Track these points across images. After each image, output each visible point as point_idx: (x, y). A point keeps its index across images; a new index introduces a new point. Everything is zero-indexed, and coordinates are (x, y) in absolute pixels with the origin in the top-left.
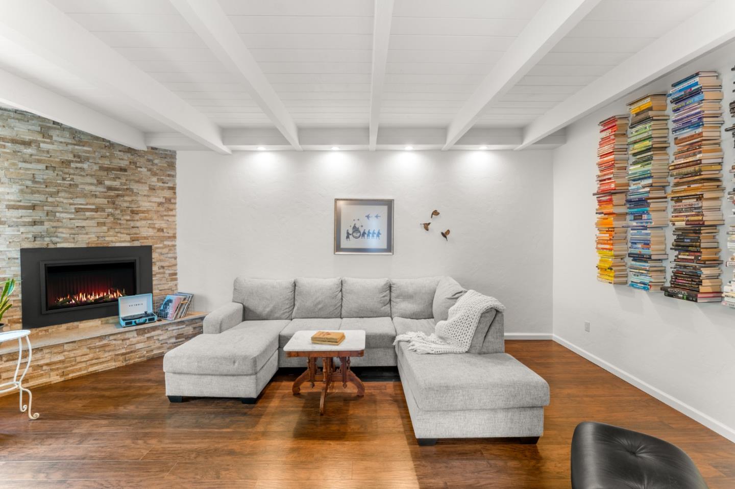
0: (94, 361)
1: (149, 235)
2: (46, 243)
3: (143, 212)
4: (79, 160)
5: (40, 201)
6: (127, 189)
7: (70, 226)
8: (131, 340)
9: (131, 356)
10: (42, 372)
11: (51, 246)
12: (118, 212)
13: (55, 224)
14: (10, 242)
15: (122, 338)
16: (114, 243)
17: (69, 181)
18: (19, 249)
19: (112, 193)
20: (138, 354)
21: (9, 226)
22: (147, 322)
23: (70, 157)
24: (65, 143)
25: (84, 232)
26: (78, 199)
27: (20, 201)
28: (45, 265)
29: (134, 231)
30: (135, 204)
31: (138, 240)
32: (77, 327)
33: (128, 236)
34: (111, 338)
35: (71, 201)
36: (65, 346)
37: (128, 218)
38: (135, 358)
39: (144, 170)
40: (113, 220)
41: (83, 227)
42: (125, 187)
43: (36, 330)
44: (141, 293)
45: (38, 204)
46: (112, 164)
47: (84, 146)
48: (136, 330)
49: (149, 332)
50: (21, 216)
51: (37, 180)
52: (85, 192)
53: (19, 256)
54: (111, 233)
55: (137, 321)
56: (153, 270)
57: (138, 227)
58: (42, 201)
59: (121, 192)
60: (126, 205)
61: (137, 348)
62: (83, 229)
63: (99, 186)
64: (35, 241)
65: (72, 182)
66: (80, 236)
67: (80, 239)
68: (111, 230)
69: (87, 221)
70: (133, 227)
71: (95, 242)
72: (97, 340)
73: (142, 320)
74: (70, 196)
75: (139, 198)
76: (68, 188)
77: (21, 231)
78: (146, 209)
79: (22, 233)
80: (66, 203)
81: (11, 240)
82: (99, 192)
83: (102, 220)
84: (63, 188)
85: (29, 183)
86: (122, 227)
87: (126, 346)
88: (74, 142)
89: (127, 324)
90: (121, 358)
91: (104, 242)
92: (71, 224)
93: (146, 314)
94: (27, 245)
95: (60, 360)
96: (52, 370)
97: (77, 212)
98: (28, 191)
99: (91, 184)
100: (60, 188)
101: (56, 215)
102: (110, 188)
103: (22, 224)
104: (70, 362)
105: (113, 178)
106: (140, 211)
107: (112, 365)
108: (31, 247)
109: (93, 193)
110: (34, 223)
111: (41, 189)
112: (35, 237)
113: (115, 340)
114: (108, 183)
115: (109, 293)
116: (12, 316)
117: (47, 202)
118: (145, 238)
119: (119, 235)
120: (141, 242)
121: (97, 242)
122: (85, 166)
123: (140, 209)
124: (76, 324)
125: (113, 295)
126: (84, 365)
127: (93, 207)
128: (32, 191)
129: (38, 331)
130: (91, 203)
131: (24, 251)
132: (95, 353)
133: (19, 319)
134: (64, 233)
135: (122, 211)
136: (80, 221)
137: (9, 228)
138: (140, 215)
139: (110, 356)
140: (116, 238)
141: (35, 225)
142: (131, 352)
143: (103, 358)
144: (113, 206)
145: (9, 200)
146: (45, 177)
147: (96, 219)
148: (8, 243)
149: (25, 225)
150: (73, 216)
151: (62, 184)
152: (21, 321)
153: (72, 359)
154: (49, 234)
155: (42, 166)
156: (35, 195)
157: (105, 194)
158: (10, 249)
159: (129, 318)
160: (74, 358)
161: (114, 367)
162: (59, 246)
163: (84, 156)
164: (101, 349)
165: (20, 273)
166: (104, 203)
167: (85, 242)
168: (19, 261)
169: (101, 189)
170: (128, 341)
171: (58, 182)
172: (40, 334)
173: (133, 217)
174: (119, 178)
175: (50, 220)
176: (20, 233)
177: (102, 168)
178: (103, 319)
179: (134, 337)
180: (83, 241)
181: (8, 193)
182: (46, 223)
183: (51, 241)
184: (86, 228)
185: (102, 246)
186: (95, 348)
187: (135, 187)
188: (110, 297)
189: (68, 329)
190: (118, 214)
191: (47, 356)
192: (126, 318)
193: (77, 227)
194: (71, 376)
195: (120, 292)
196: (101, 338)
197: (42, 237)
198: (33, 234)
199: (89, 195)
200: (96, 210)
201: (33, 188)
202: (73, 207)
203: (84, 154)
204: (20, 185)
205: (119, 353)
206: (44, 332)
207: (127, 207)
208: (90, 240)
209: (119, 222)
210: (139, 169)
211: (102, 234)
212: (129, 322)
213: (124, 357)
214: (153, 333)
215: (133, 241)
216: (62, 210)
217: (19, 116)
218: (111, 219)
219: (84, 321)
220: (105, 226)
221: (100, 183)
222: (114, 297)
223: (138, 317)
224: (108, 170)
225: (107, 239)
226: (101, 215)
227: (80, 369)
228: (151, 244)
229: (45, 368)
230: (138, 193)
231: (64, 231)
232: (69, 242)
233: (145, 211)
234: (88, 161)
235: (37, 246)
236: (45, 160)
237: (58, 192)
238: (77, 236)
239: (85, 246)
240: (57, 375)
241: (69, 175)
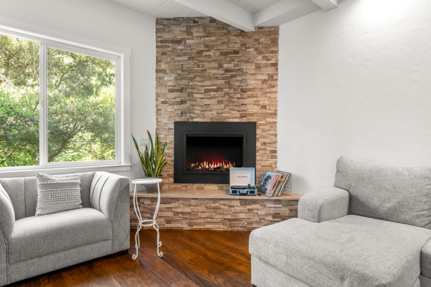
0: (209, 220)
1: (254, 112)
2: (187, 118)
3: (250, 90)
4: (207, 49)
5: (185, 85)
6: (239, 69)
7: (201, 104)
8: (236, 208)
9: (235, 224)
10: (178, 218)
11: (190, 120)
12: (232, 91)
13: (192, 103)
14: (169, 117)
15: (229, 204)
16: (228, 119)
17: (201, 67)
18: (173, 122)
19: (228, 75)
20: (241, 223)
21: (169, 105)
22: (249, 194)
23: (202, 48)
24: (200, 36)
25: (209, 109)
26: (206, 82)
27: (175, 86)
28: (186, 135)
29: (243, 108)
30: (244, 83)
31: (246, 117)
32: (203, 188)
33: (239, 113)
34: (222, 202)
35: (202, 84)
36: (192, 201)
37: (239, 96)
38: (238, 226)
39: (252, 50)
40: (228, 98)
41: (209, 105)
42: (237, 68)
43: (181, 185)
44: (246, 167)
45: (184, 87)
46: (229, 48)
47: (211, 37)
48: (240, 199)
49: (249, 204)
50: (175, 97)
51: (184, 69)
52: (211, 75)
53: (173, 128)
54: (227, 110)
55: (241, 191)
56: (257, 146)
57: (246, 104)
58: (186, 85)
59: (234, 73)
60: (237, 84)
61: (240, 217)
62: (209, 106)
63: (220, 69)
64: (182, 116)
65: (203, 68)
66: (207, 112)
67: (206, 115)
68: (227, 107)
69: (211, 100)
70: (242, 104)
71: (216, 118)
72: (212, 202)
73: (245, 191)
74: (202, 79)
75: (248, 77)
76: (200, 73)
77: (175, 109)
78: (252, 87)
79: (175, 110)
80: (199, 86)
81: (170, 116)
82: (220, 74)
83: (221, 99)
84: (198, 74)
85: (179, 72)
86: (234, 104)
87: (231, 213)
88: (205, 35)
89: (233, 192)
90: (228, 223)
91: (221, 118)
92: (202, 103)
93: (249, 187)
94: (178, 119)
95: (188, 212)
96: (184, 219)
97: (205, 92)
98: (179, 78)
99: (215, 68)
100: (196, 74)
101: (193, 95)
102: (227, 70)
103: (176, 103)
104: (194, 215)
105: (229, 60)
106: (248, 89)
107: (221, 228)
108: (179, 121)
109: (216, 76)
110: (182, 102)
111: (186, 76)
112: (182, 113)
113: (224, 205)
114: (225, 66)
115: (224, 164)
116: (169, 172)
117: (188, 85)
118: (251, 115)
119: (232, 112)
120: (248, 119)
121: (217, 118)
122: (211, 53)
123: (248, 87)
124: (203, 185)
125: (227, 166)
126: (202, 221)
127: (215, 88)
128: (181, 77)
129: (181, 186)
130: (214, 84)
131: (176, 123)
132: (210, 212)
133: (172, 174)
134: (197, 110)
135: (234, 90)
136: (207, 100)
137: (170, 106)
138: (248, 93)
139: (220, 218)
140: (230, 114)
141: (182, 104)
142: (235, 220)
143: (215, 219)
144: (228, 86)
145: (170, 86)
146: (188, 66)
147: (217, 98)
148: (168, 117)
149: (177, 104)
150: (203, 96)
151: (197, 71)
152: (173, 176)
153: (196, 213)
154: (190, 111)
155: (186, 58)
156: (183, 81)
157: (223, 75)
158: (169, 122)
159: (236, 187)
160: (197, 213)
161: (222, 230)
162: (195, 120)
163: (210, 45)
164: (215, 210)
165: (173, 140)
166: (223, 84)
167: (209, 117)
168: (173, 131)
169: (221, 72)
170: (233, 208)
171: (195, 69)
172: (183, 188)
173: (242, 95)
174: (233, 60)
175: (190, 100)
176: (174, 110)
177: (223, 54)
178: (220, 185)
179: (237, 206)
180: (209, 116)
181: (169, 81)
182: (188, 102)
183: (190, 116)
184: (211, 106)
185: (220, 121)
186: (210, 208)
187: (244, 66)
188: (224, 167)
189: (198, 188)
190: (232, 93)
191: (181, 206)
192: (234, 187)
193: (205, 104)
194: (195, 227)
195: (231, 164)
196: (215, 200)
197: (185, 113)
198: (181, 110)
199: (213, 78)
200: (217, 90)
201: (182, 76)
202: (203, 88)
203: (211, 43)
204: (175, 74)
205: (227, 217)
206: (185, 187)
207: (238, 86)
208: (213, 116)
209: (232, 100)
210: (248, 50)
211: (221, 110)
212: (235, 190)
213: (230, 222)
214: (253, 206)
215: (242, 117)
216: (197, 92)
217: (175, 22)
218: (227, 97)
219: (208, 184)
220: (223, 104)
221: (220, 66)
222: (227, 167)
223: (243, 187)
224: (225, 54)
225: (224, 115)
226: (220, 94)
227: (200, 224)
228: (255, 121)
229: (180, 215)
230: (247, 73)
231: (198, 109)
232: (200, 118)
233: (251, 89)
234: (213, 49)
235: (183, 120)
236: (188, 52)
237: (195, 77)
238: (205, 112)
239: (210, 121)
240: (187, 224)
241: (202, 62)
